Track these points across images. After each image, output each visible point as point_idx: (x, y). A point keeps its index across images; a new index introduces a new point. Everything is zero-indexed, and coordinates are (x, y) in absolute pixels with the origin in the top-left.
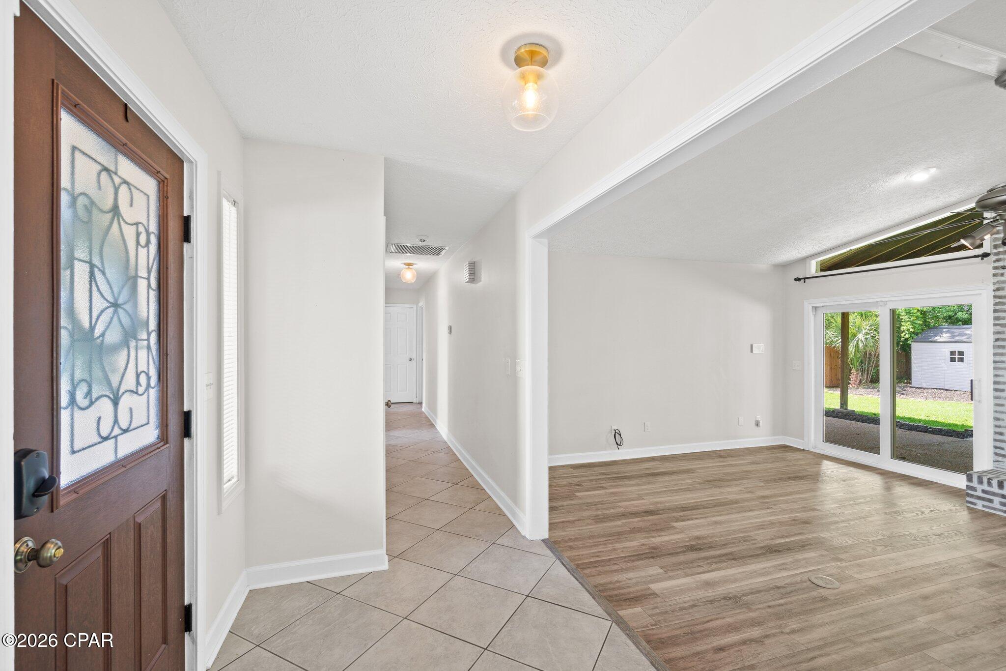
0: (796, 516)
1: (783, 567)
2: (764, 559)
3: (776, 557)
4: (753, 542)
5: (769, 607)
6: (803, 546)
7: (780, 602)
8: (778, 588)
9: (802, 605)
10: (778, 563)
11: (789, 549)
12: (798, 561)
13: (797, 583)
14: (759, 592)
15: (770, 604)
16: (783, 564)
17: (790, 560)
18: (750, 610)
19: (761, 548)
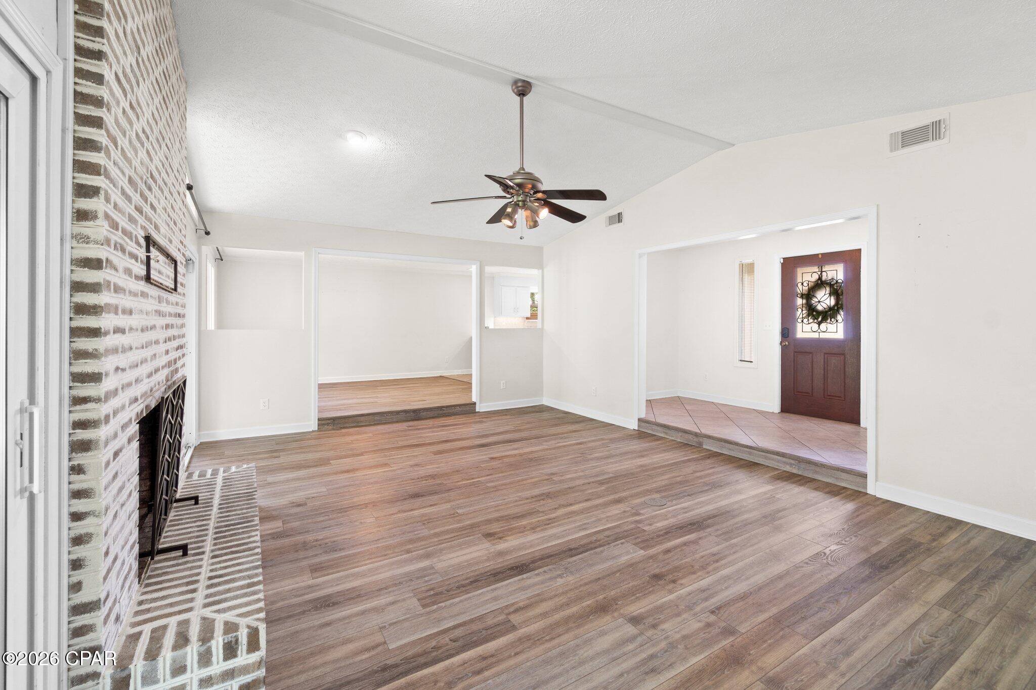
0: (671, 592)
1: (686, 510)
2: (703, 515)
3: (693, 518)
4: (720, 532)
5: (693, 485)
6: (667, 533)
7: (686, 488)
8: (689, 495)
9: (672, 488)
10: (691, 513)
11: (681, 528)
12: (674, 516)
13: (675, 499)
14: (702, 492)
15: (692, 486)
16: (686, 512)
17: (680, 517)
18: (704, 482)
19: (708, 526)
